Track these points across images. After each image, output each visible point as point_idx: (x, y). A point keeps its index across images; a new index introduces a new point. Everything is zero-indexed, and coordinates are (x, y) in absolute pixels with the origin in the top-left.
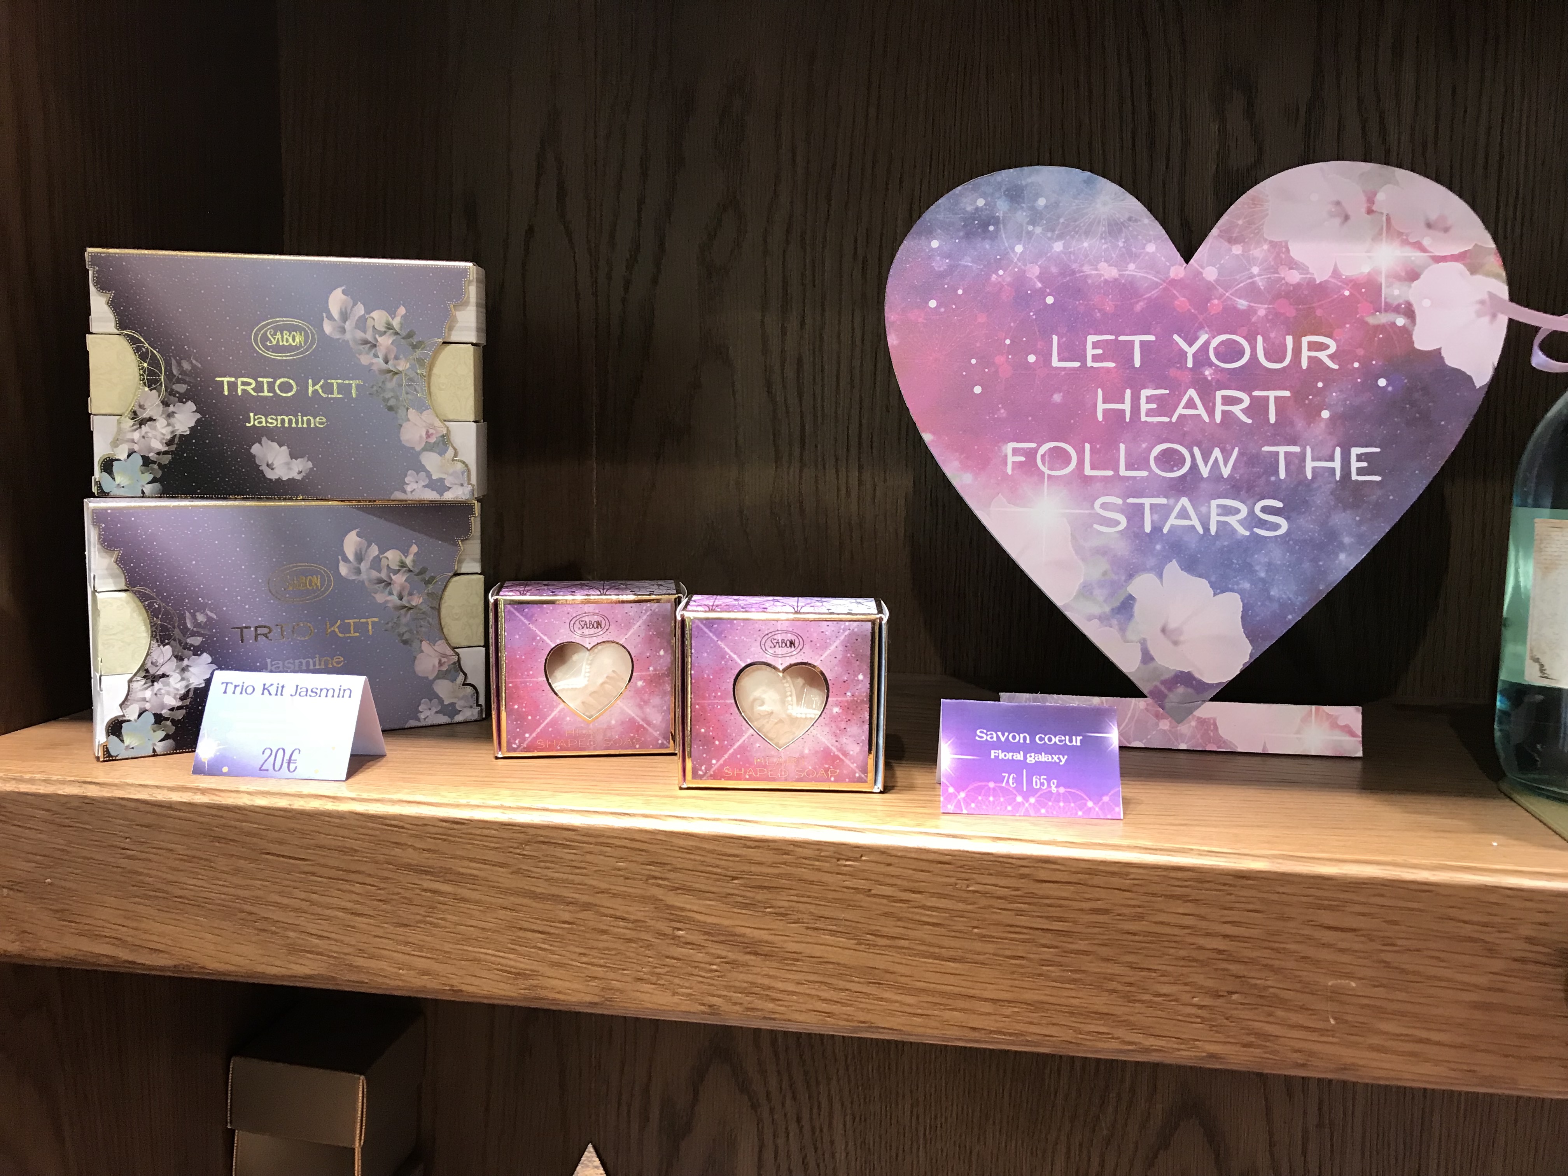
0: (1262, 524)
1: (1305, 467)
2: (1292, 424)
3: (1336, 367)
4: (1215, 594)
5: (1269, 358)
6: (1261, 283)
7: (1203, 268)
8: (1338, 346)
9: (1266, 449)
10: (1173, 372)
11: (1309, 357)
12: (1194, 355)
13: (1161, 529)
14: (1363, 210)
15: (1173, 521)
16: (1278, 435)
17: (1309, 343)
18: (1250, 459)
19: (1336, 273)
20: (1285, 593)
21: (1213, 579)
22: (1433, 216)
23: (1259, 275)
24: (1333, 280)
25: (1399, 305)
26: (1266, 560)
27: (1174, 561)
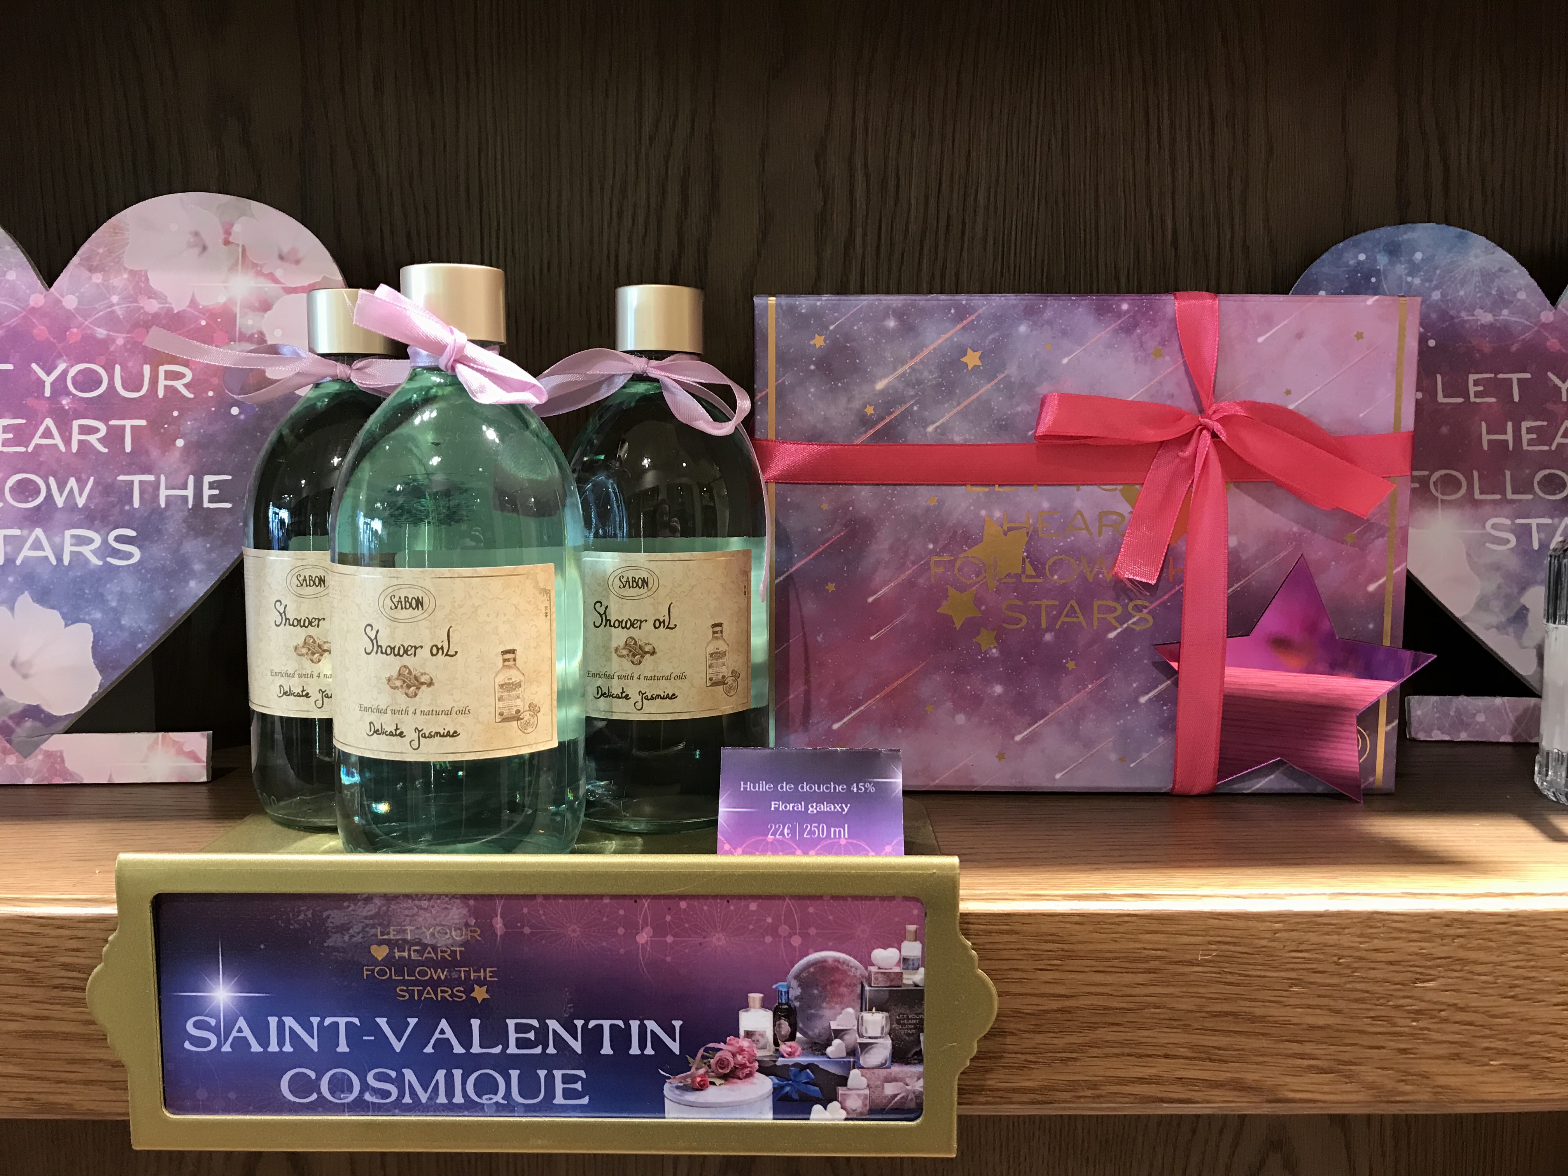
0: (116, 553)
1: (158, 495)
2: (147, 452)
3: (192, 396)
4: (66, 625)
5: (125, 388)
6: (119, 311)
7: (63, 296)
8: (193, 375)
9: (121, 478)
10: (30, 401)
11: (166, 386)
12: (52, 384)
13: (14, 561)
14: (221, 241)
15: (26, 552)
16: (133, 464)
17: (166, 372)
18: (106, 489)
19: (193, 303)
20: (136, 622)
21: (65, 610)
22: (285, 249)
23: (118, 304)
24: (188, 309)
25: (252, 335)
26: (118, 589)
27: (26, 593)
